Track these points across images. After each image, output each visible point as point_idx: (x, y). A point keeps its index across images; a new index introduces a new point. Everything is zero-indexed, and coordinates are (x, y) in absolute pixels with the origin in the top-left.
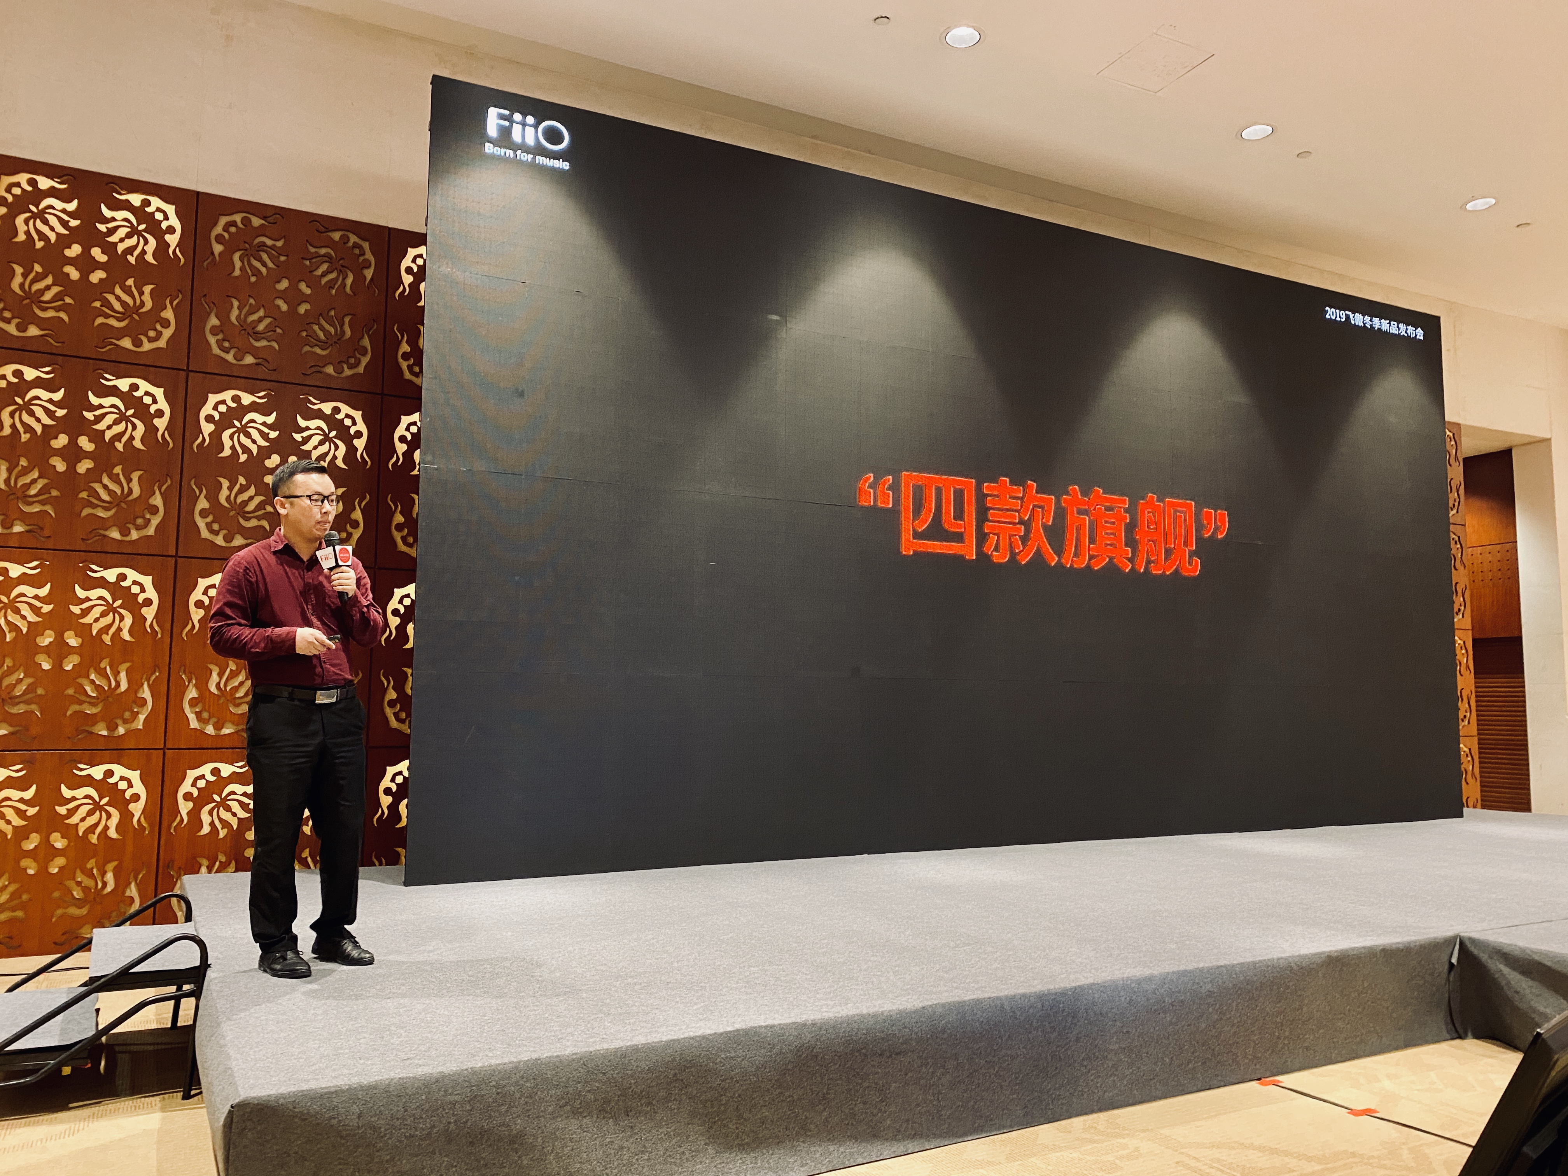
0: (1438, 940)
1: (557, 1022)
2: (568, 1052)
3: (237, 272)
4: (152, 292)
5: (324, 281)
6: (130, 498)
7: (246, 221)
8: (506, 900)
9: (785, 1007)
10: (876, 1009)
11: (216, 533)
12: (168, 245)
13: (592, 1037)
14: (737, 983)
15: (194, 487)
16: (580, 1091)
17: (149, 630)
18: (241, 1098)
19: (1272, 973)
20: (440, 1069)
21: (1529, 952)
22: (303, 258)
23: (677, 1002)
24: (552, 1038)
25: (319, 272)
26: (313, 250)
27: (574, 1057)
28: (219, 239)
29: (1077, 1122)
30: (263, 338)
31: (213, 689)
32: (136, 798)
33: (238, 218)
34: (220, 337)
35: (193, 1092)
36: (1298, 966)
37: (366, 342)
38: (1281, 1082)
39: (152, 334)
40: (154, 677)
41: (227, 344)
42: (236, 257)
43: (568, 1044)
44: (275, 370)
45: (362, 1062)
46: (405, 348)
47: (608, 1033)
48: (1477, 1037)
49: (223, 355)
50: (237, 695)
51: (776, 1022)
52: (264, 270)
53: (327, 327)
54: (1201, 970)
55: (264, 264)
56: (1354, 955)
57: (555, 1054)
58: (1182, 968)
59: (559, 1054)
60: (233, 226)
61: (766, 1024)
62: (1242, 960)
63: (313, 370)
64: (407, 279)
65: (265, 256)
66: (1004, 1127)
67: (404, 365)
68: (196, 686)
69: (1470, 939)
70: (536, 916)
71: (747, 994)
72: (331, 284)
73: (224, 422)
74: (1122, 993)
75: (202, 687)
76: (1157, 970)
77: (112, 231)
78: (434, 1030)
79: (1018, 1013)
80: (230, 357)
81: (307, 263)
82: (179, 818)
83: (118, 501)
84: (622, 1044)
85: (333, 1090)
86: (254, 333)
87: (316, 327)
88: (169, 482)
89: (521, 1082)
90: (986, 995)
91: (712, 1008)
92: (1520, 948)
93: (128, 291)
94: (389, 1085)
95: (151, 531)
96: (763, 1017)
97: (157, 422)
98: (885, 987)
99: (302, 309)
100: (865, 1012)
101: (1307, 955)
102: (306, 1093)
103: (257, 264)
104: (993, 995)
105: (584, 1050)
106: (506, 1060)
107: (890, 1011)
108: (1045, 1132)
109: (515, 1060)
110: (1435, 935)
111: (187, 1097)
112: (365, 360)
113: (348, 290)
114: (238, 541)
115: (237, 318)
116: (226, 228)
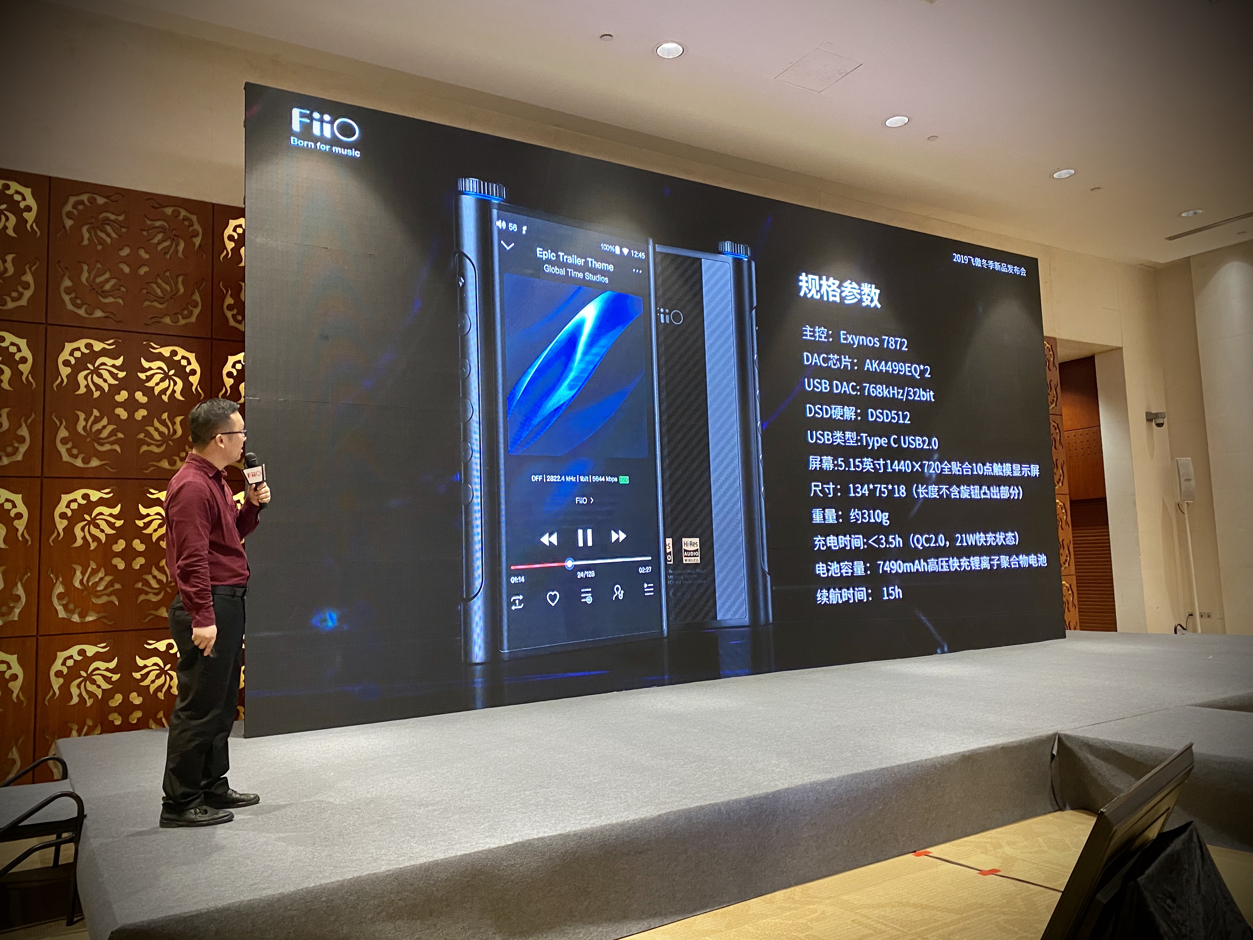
0: (1042, 738)
1: (373, 845)
2: (383, 869)
3: (86, 242)
4: (13, 260)
5: (160, 248)
7: (92, 201)
8: (328, 746)
9: (553, 822)
10: (622, 820)
11: (76, 457)
12: (26, 222)
13: (401, 856)
14: (515, 805)
15: (55, 419)
16: (393, 900)
17: (20, 539)
18: (119, 926)
19: (921, 771)
20: (280, 891)
21: (1107, 744)
22: (141, 230)
23: (468, 823)
24: (370, 859)
25: (155, 241)
26: (149, 222)
27: (387, 873)
28: (69, 215)
29: (780, 895)
30: (111, 296)
31: (77, 584)
32: (15, 677)
33: (85, 197)
34: (73, 295)
35: (75, 919)
36: (940, 764)
37: (197, 297)
38: (930, 853)
39: (14, 294)
40: (26, 577)
41: (79, 301)
42: (85, 229)
43: (383, 863)
44: (121, 322)
45: (217, 889)
46: (229, 301)
47: (414, 852)
48: (1073, 809)
49: (76, 310)
50: (99, 589)
51: (546, 835)
52: (108, 240)
53: (164, 285)
54: (868, 772)
55: (109, 235)
56: (981, 753)
57: (372, 872)
58: (855, 771)
59: (376, 871)
60: (80, 204)
61: (539, 836)
62: (899, 763)
63: (153, 320)
64: (230, 245)
65: (109, 229)
66: (724, 903)
67: (229, 314)
68: (63, 583)
69: (1065, 735)
70: (353, 758)
71: (523, 813)
72: (166, 251)
73: (80, 365)
74: (810, 794)
75: (68, 583)
76: (835, 774)
78: (274, 859)
79: (732, 815)
80: (82, 312)
81: (145, 233)
82: (51, 693)
84: (425, 860)
85: (194, 913)
86: (102, 291)
87: (154, 286)
88: (33, 416)
89: (346, 896)
90: (708, 803)
91: (495, 827)
92: (1101, 740)
94: (239, 906)
95: (19, 457)
96: (535, 831)
97: (21, 367)
98: (630, 801)
99: (143, 270)
100: (614, 822)
101: (946, 756)
102: (172, 917)
103: (103, 235)
104: (712, 802)
105: (395, 867)
106: (333, 880)
107: (634, 820)
108: (755, 904)
109: (340, 879)
110: (1040, 734)
111: (70, 923)
112: (197, 311)
113: (180, 254)
114: (95, 463)
115: (87, 280)
116: (75, 206)
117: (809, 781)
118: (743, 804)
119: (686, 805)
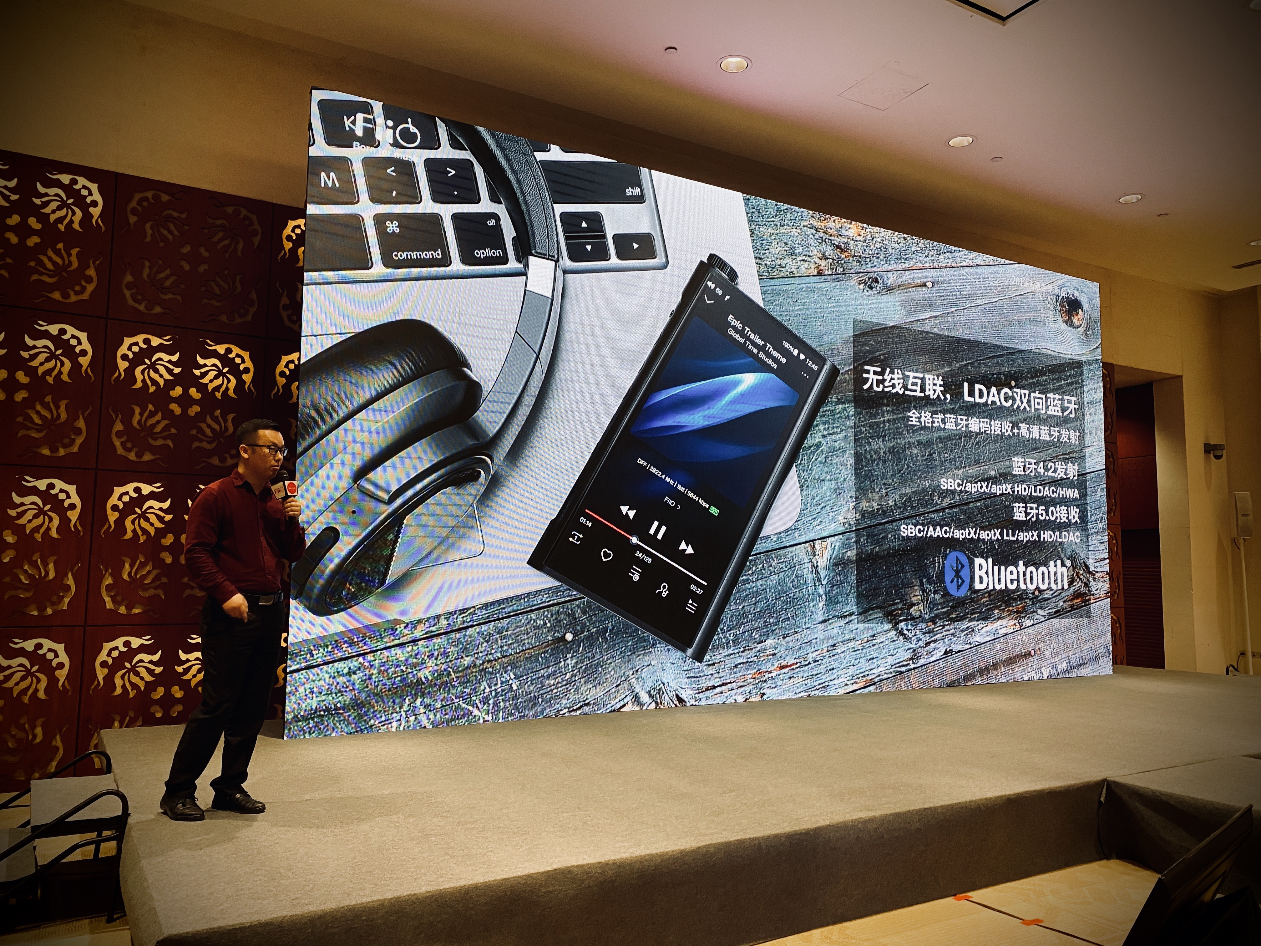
0: (1090, 784)
2: (423, 890)
3: (148, 239)
4: (78, 254)
5: (220, 245)
6: (58, 422)
7: (156, 198)
9: (592, 848)
10: (662, 850)
11: (129, 450)
12: (92, 216)
14: (554, 827)
15: (112, 413)
16: (432, 922)
17: (73, 529)
18: (165, 936)
19: (965, 812)
22: (202, 228)
23: (507, 845)
24: (410, 878)
25: (215, 239)
26: (210, 221)
28: (134, 211)
29: (816, 933)
30: (171, 292)
31: (125, 576)
32: (61, 666)
33: (149, 194)
34: (134, 291)
35: (115, 916)
36: (985, 806)
37: (254, 296)
38: (970, 897)
39: (78, 288)
40: (76, 568)
41: (139, 297)
42: (148, 226)
43: (423, 883)
44: (179, 318)
45: (260, 901)
46: (285, 300)
47: (453, 873)
48: (1119, 858)
49: (136, 305)
50: (146, 582)
51: (585, 862)
52: (170, 237)
53: (222, 283)
54: (911, 812)
55: (171, 232)
56: (1026, 796)
57: (412, 893)
58: (897, 810)
60: (145, 201)
61: (578, 864)
63: (210, 318)
64: (288, 245)
65: (172, 226)
67: (284, 314)
68: (111, 574)
69: (1114, 782)
70: (391, 767)
71: (562, 837)
72: (225, 249)
73: (137, 360)
74: (851, 832)
75: (117, 575)
77: (46, 204)
78: (316, 872)
79: (771, 850)
80: (141, 307)
81: (206, 231)
82: (96, 682)
83: (49, 424)
84: (464, 883)
86: (162, 288)
87: (213, 284)
88: (91, 409)
89: (386, 916)
90: (748, 836)
91: (534, 850)
92: (1151, 789)
93: (58, 253)
94: (282, 921)
95: (75, 449)
96: (574, 858)
97: (81, 360)
98: (669, 830)
99: (202, 268)
100: (654, 852)
101: (992, 798)
102: (215, 930)
103: (165, 232)
104: (752, 836)
105: (435, 888)
106: (374, 899)
107: (673, 851)
110: (1088, 780)
111: (110, 920)
112: (252, 310)
113: (239, 252)
114: (147, 457)
115: (148, 276)
116: (139, 203)
117: (850, 818)
118: (783, 839)
119: (726, 838)
